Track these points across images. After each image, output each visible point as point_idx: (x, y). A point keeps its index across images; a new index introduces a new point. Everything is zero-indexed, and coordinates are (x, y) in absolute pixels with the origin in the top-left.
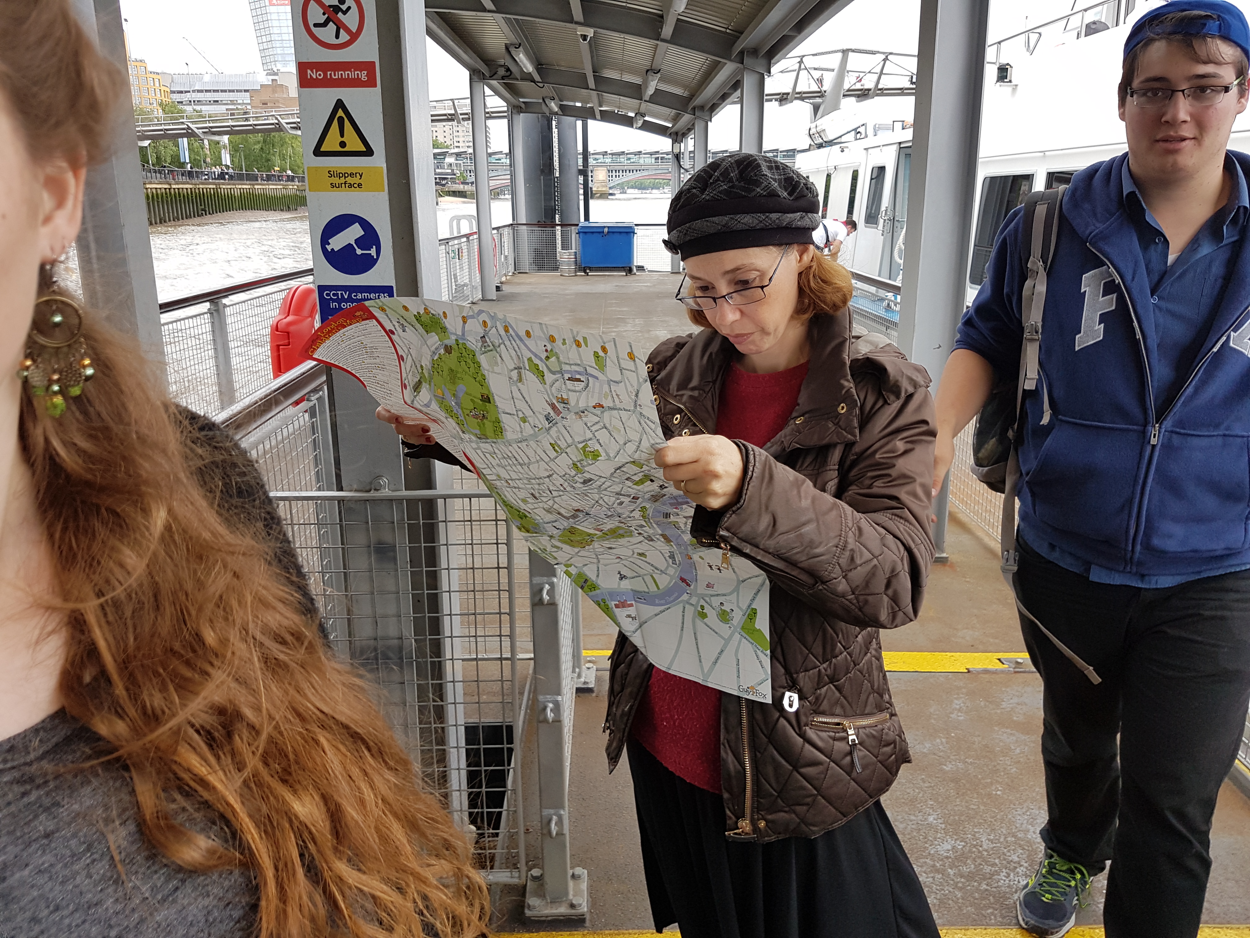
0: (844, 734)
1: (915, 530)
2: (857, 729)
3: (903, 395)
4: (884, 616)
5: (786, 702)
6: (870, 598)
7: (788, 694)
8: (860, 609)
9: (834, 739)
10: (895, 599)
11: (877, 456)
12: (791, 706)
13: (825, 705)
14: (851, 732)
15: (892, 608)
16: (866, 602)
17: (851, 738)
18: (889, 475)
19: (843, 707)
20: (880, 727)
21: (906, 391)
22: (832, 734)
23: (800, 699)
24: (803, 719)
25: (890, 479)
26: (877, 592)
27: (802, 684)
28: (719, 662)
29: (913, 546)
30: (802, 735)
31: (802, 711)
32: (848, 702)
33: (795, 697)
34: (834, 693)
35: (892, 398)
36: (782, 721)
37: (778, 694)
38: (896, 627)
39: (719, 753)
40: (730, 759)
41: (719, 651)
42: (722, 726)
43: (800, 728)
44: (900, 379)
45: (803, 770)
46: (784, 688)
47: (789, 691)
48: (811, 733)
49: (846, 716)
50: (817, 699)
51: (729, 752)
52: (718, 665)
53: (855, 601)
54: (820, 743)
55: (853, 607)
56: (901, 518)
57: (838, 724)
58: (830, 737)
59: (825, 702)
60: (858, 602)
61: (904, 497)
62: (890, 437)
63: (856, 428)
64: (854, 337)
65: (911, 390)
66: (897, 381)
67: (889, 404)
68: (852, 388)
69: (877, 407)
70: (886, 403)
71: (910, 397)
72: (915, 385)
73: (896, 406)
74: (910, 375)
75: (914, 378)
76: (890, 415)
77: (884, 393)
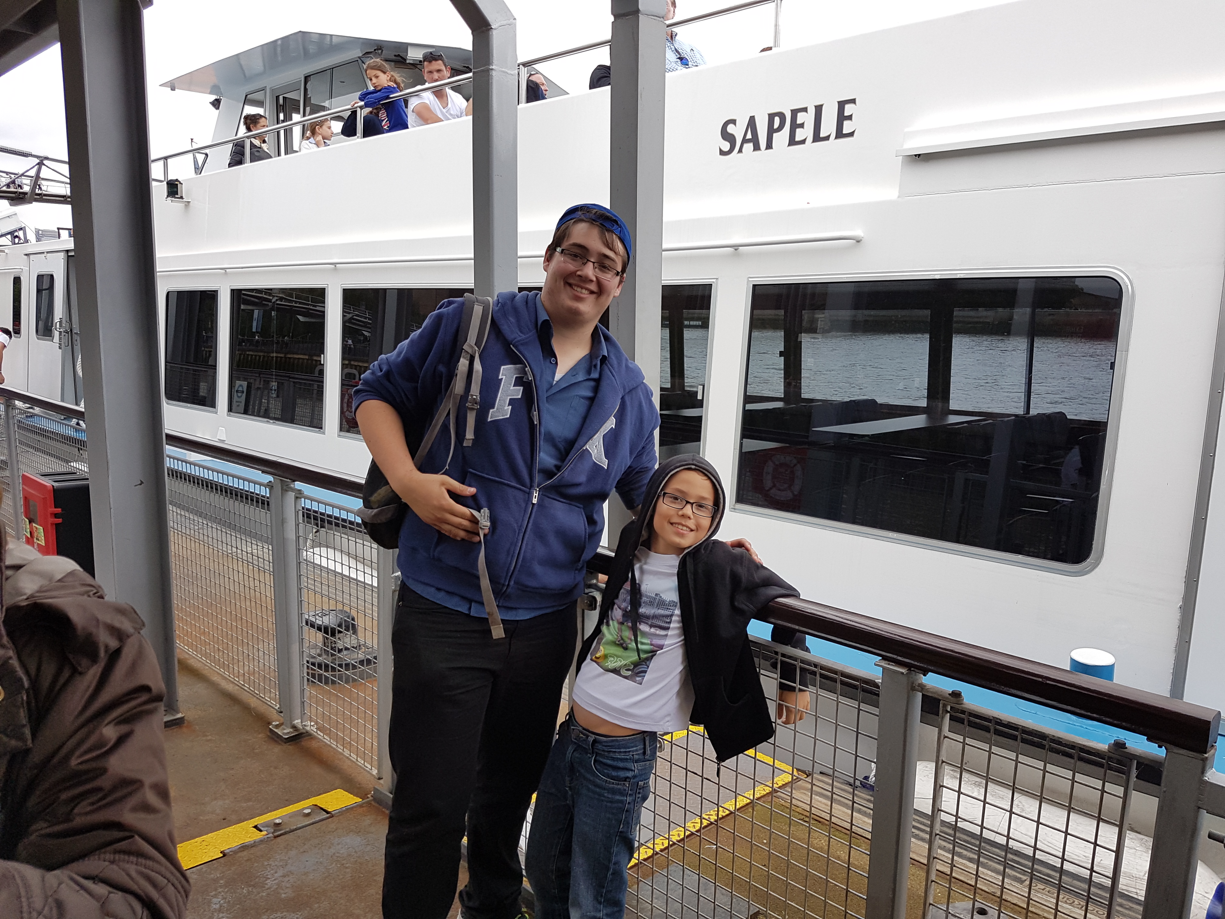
1: (156, 866)
3: (102, 653)
11: (74, 762)
18: (99, 789)
21: (107, 647)
25: (100, 795)
29: (154, 894)
35: (85, 662)
44: (94, 631)
56: (129, 853)
61: (129, 818)
62: (91, 726)
63: (24, 726)
64: (9, 567)
65: (113, 644)
66: (90, 634)
67: (81, 673)
68: (10, 658)
69: (62, 681)
70: (76, 672)
71: (115, 655)
72: (120, 635)
73: (94, 673)
74: (109, 621)
75: (117, 624)
76: (86, 691)
77: (71, 656)
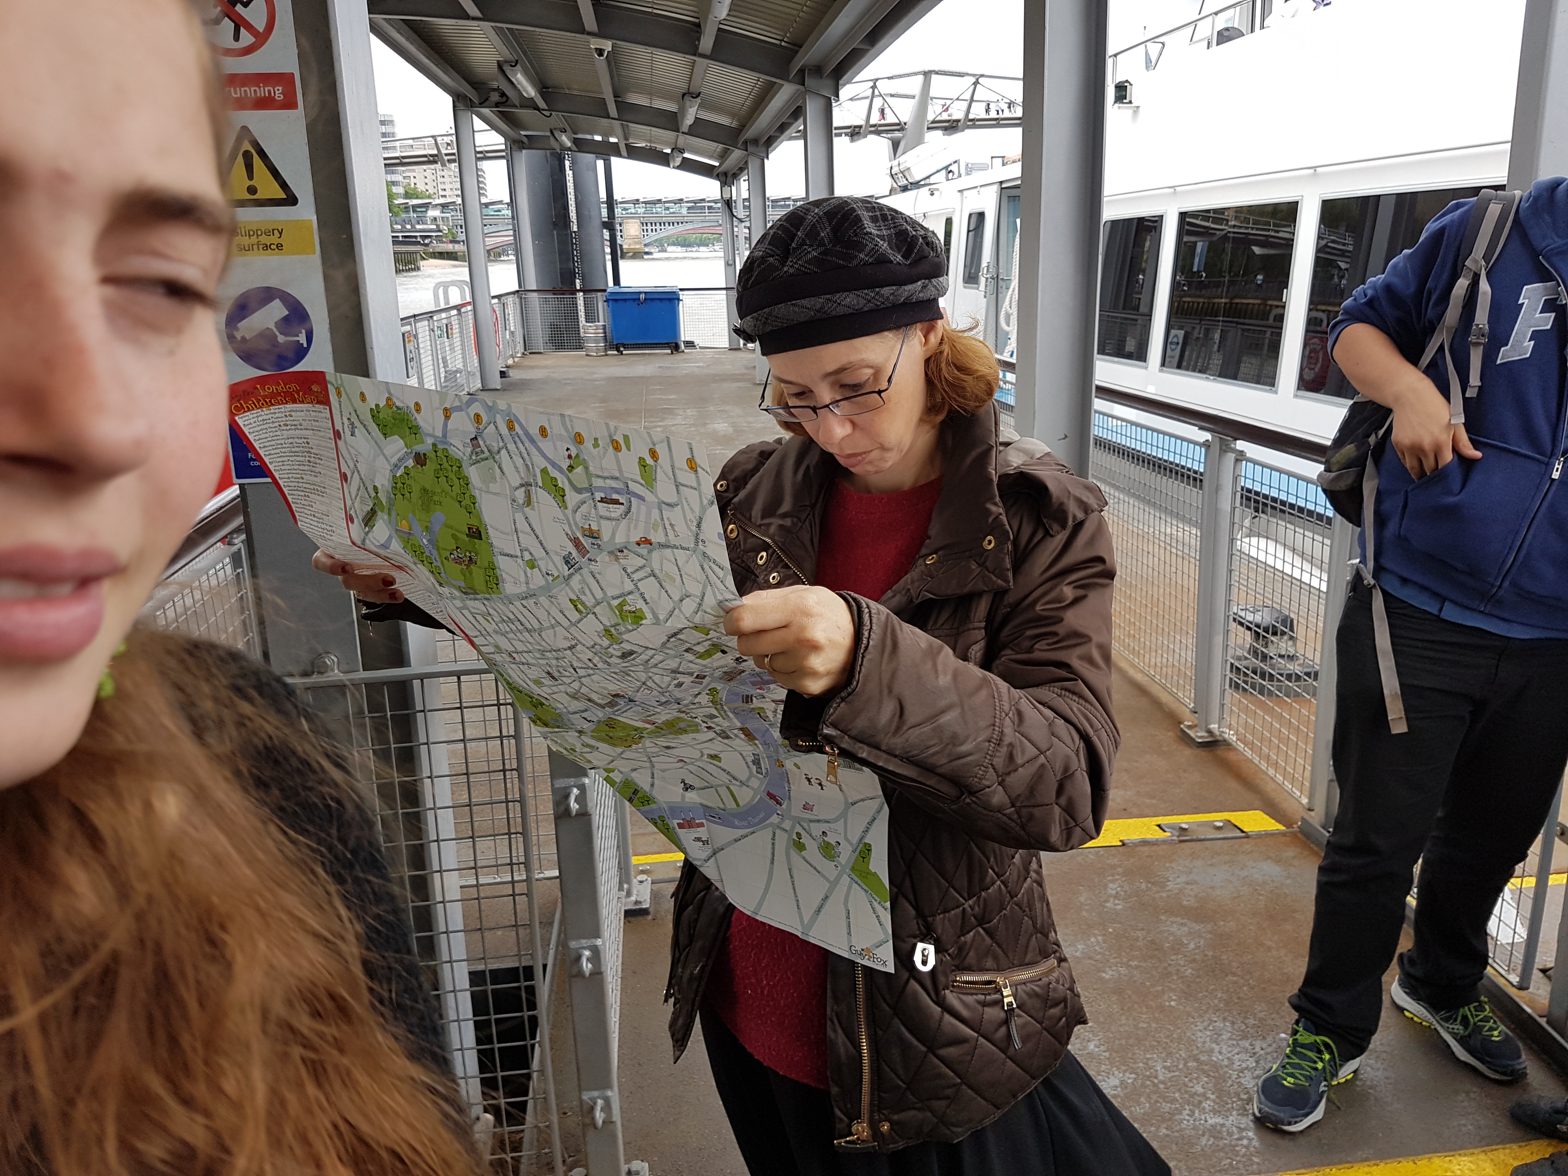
0: (997, 996)
1: (1092, 709)
2: (1015, 985)
3: (1070, 522)
4: (1055, 835)
5: (918, 958)
6: (1037, 812)
7: (920, 946)
8: (1023, 827)
9: (984, 1004)
10: (1070, 810)
11: (1038, 608)
12: (924, 963)
13: (972, 956)
14: (1006, 992)
15: (1067, 823)
16: (1031, 817)
17: (1006, 1000)
18: (1055, 634)
19: (996, 958)
20: (1045, 980)
21: (1074, 517)
22: (982, 997)
23: (937, 952)
24: (942, 979)
25: (1055, 639)
26: (1046, 801)
27: (940, 931)
28: (823, 911)
29: (1091, 732)
30: (941, 1002)
31: (940, 968)
32: (1003, 950)
33: (931, 948)
34: (984, 940)
35: (1056, 527)
36: (914, 985)
37: (907, 946)
38: (1071, 849)
39: (825, 1033)
40: (840, 1038)
41: (822, 896)
42: (829, 993)
43: (937, 992)
44: (1066, 501)
45: (943, 1052)
46: (915, 937)
47: (922, 941)
48: (951, 997)
49: (999, 969)
50: (960, 950)
51: (840, 1031)
52: (821, 915)
53: (1015, 817)
54: (965, 1013)
55: (1013, 824)
56: (1074, 693)
57: (989, 983)
58: (979, 1002)
59: (972, 954)
60: (1020, 817)
61: (1076, 663)
62: (1055, 581)
63: (1008, 570)
64: (1002, 444)
65: (1080, 515)
66: (1062, 504)
67: (1052, 536)
68: (1001, 514)
69: (1036, 540)
70: (1048, 534)
71: (1079, 526)
72: (1086, 509)
73: (1061, 538)
74: (1078, 495)
75: (1085, 499)
76: (1054, 551)
77: (1045, 521)
